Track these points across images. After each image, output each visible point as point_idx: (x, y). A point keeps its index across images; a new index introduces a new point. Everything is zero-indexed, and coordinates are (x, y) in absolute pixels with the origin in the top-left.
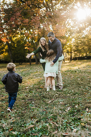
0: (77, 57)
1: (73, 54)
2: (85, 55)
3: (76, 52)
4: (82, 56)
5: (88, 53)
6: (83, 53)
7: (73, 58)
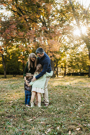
0: (71, 72)
1: (67, 69)
2: (79, 71)
3: (70, 68)
4: (76, 73)
5: (82, 70)
6: (77, 69)
7: (67, 73)
